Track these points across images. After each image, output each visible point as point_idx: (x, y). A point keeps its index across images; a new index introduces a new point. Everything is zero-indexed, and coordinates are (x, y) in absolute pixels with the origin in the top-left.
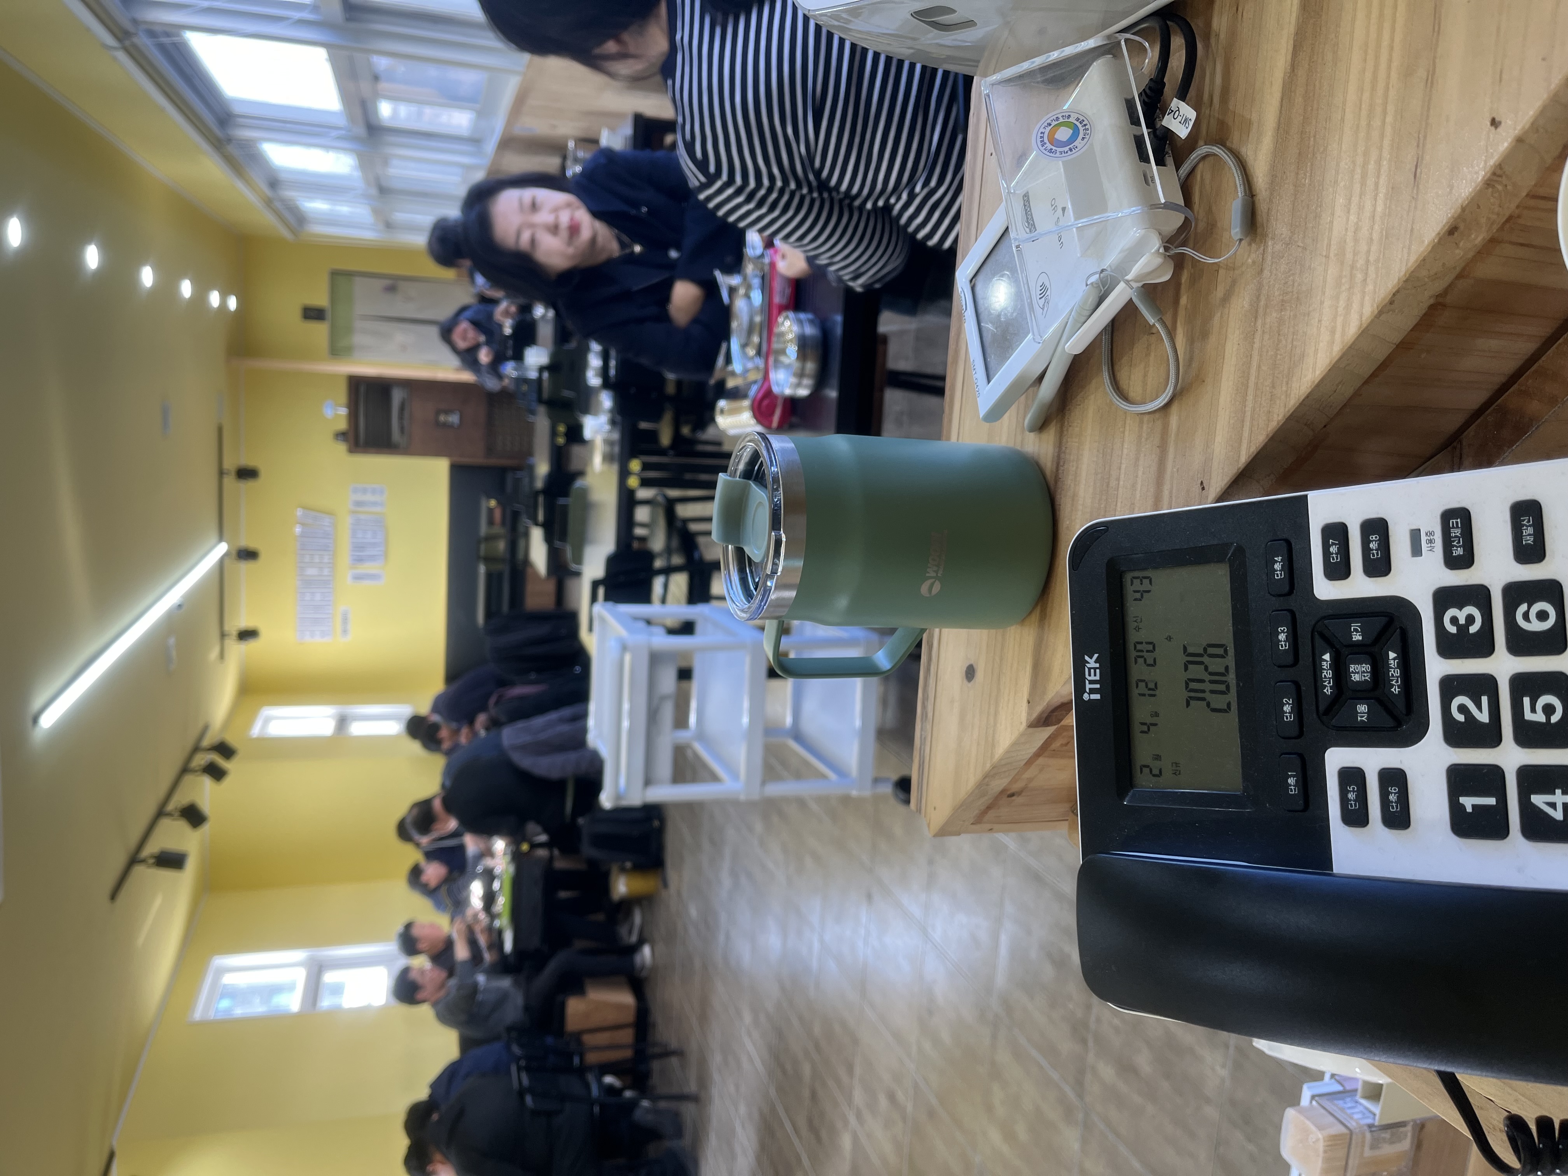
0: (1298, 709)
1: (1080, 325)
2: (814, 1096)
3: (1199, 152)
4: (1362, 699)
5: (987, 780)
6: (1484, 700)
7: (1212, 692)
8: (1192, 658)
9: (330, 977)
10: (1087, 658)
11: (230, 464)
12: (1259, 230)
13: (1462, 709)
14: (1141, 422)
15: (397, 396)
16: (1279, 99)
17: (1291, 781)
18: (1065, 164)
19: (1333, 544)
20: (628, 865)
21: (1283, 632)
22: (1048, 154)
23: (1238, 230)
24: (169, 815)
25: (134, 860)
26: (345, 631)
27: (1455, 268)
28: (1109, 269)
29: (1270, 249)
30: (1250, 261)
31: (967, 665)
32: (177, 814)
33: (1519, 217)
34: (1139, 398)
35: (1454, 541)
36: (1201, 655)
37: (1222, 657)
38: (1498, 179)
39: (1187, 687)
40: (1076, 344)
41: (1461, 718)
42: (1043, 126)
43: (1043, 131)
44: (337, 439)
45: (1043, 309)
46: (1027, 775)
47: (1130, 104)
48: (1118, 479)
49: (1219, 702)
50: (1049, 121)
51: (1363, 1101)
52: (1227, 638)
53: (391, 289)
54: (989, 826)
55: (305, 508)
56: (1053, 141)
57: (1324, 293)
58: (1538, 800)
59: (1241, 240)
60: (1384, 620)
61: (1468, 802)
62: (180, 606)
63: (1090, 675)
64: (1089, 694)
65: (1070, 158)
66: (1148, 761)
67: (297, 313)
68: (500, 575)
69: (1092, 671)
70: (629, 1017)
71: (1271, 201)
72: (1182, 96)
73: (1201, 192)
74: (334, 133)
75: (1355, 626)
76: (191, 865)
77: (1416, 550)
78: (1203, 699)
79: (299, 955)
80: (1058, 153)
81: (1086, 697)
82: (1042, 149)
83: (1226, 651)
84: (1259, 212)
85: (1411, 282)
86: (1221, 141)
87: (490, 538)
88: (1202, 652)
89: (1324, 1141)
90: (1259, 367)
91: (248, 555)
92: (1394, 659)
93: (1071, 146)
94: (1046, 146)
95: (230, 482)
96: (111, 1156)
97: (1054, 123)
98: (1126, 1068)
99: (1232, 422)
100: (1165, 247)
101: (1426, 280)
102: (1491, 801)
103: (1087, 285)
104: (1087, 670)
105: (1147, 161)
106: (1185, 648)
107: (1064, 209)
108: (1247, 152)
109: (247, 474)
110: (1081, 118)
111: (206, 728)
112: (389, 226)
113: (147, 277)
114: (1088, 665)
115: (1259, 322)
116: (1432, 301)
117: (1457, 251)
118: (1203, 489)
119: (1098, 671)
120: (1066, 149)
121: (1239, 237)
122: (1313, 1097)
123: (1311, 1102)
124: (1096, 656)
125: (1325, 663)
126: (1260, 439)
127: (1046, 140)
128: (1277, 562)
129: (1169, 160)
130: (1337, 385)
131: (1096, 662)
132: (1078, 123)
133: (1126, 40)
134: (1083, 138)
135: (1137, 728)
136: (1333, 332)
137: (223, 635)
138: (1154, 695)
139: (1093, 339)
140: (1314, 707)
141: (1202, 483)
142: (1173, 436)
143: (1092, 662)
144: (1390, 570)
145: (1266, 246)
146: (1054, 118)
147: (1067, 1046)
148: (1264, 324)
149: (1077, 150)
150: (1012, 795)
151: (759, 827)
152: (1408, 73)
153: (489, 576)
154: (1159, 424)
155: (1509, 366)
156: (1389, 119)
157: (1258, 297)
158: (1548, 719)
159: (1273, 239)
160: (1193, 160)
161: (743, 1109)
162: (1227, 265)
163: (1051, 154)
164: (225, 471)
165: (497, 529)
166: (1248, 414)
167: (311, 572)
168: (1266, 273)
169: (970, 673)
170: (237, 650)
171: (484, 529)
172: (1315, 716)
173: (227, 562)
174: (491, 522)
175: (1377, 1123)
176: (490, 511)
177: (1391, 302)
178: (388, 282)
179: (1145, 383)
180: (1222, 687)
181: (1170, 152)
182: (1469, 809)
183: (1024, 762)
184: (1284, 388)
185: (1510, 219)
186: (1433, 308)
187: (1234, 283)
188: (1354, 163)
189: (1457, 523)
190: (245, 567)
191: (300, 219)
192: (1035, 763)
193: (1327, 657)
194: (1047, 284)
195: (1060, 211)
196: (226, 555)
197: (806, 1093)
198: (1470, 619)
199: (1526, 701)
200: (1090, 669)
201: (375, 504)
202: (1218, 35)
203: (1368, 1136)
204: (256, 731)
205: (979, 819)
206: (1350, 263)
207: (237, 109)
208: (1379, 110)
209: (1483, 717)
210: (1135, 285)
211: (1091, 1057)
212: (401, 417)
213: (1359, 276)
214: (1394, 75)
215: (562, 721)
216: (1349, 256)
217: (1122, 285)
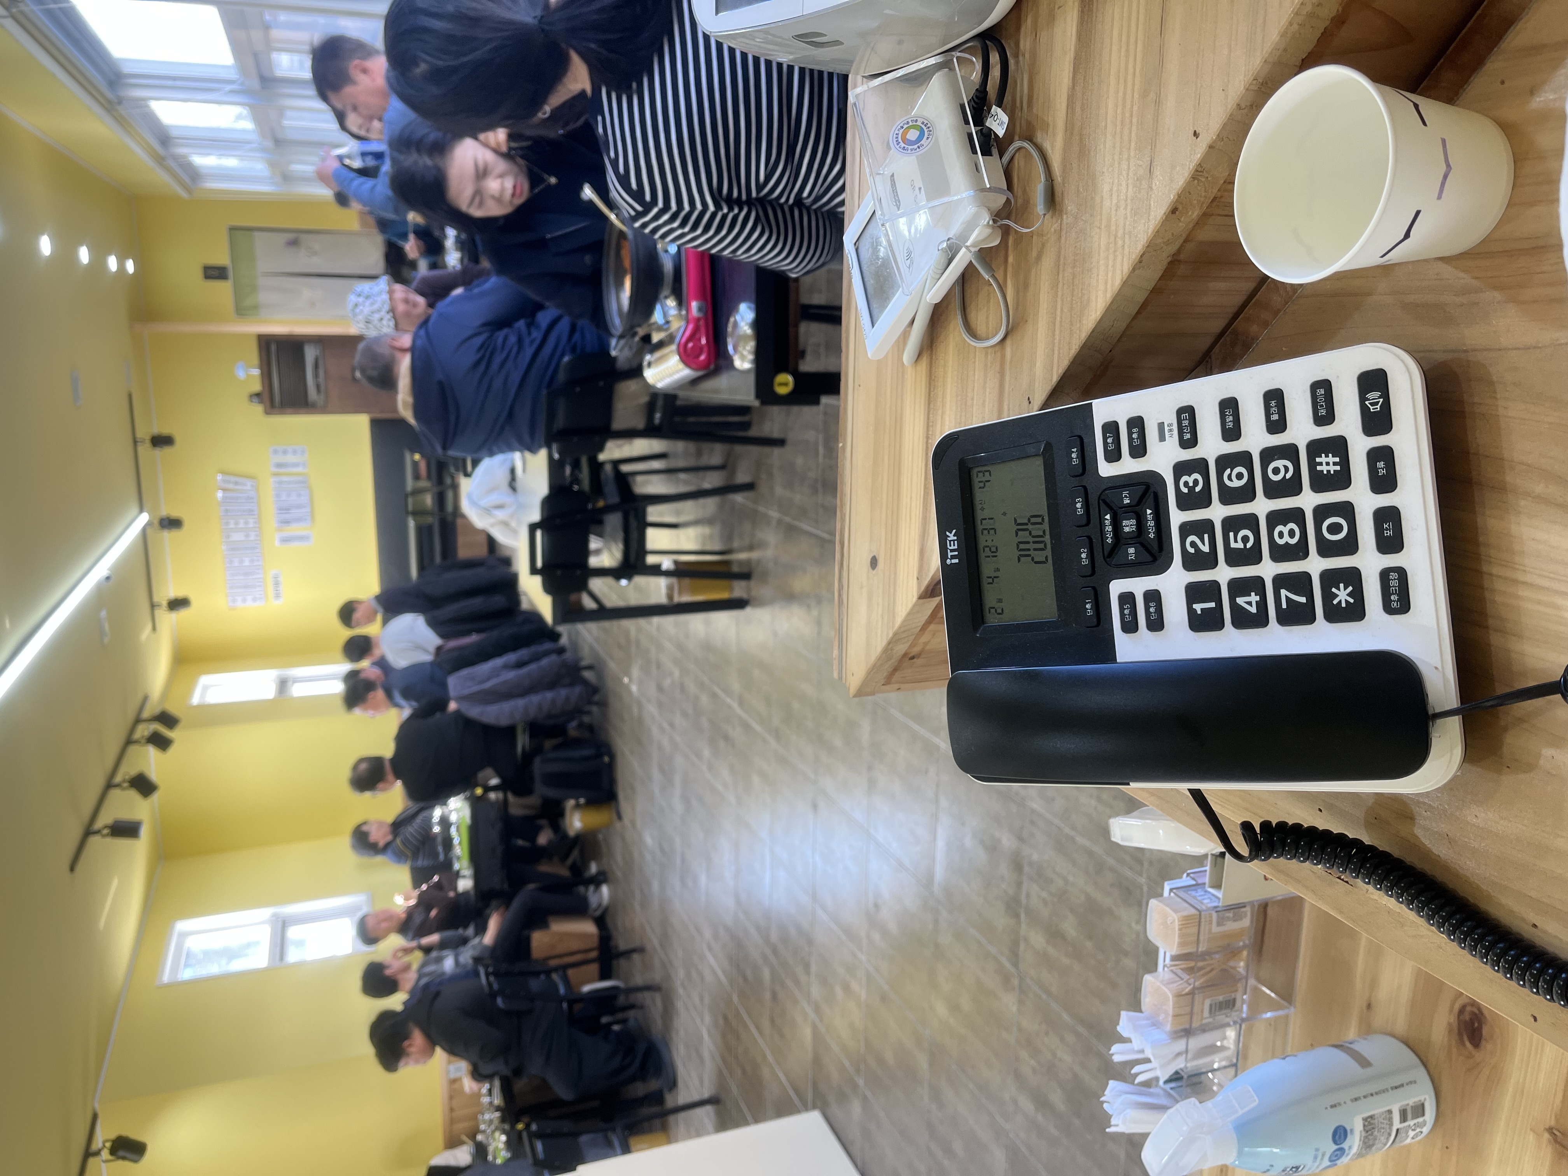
0: (1091, 556)
1: (936, 281)
2: (774, 997)
3: (1014, 146)
4: (1131, 545)
5: (891, 645)
6: (1206, 536)
7: (1035, 550)
8: (1021, 527)
9: (293, 933)
10: (948, 533)
11: (144, 432)
12: (1057, 207)
13: (1193, 544)
14: (987, 354)
15: (310, 353)
16: (1065, 108)
17: (1088, 606)
18: (917, 157)
19: (1109, 437)
20: (582, 801)
21: (1079, 502)
22: (902, 151)
23: (1042, 207)
24: (118, 786)
25: (88, 832)
26: (277, 596)
27: (1181, 235)
28: (954, 238)
29: (1065, 221)
30: (1053, 230)
31: (870, 558)
32: (126, 785)
33: (1221, 197)
34: (984, 335)
35: (1184, 429)
36: (1027, 524)
37: (1041, 524)
38: (1201, 174)
39: (1018, 548)
40: (935, 294)
41: (1192, 550)
42: (897, 129)
43: (897, 132)
44: (252, 401)
45: (909, 268)
46: (923, 639)
47: (962, 107)
48: (973, 399)
49: (1040, 556)
50: (902, 125)
51: (1210, 890)
52: (1044, 511)
53: (294, 243)
54: (897, 686)
55: (224, 473)
56: (905, 140)
57: (1099, 255)
58: (1240, 601)
59: (1045, 215)
60: (1144, 487)
61: (1198, 607)
62: (108, 578)
63: (950, 546)
64: (951, 559)
65: (920, 153)
66: (994, 603)
67: (200, 273)
68: (430, 528)
69: (952, 542)
70: (595, 942)
71: (1064, 184)
72: (999, 105)
73: (1018, 175)
74: (229, 87)
75: (1125, 493)
76: (145, 832)
77: (1162, 438)
78: (1029, 555)
79: (265, 913)
80: (909, 150)
81: (948, 562)
82: (897, 147)
83: (1043, 519)
84: (1056, 193)
85: (1151, 247)
86: (1030, 139)
87: (417, 492)
88: (1027, 522)
89: (1179, 921)
90: (1062, 309)
91: (172, 523)
92: (1150, 514)
93: (919, 144)
94: (900, 144)
95: (145, 450)
96: (95, 1117)
97: (905, 126)
98: (1055, 935)
99: (1046, 351)
100: (993, 220)
101: (1162, 245)
102: (1212, 605)
103: (939, 250)
104: (948, 542)
105: (976, 153)
106: (1015, 520)
107: (920, 189)
108: (1047, 146)
109: (161, 441)
110: (926, 122)
111: (145, 699)
112: (287, 178)
113: (45, 246)
114: (949, 539)
115: (1061, 276)
116: (1169, 259)
117: (1181, 224)
118: (1030, 403)
119: (956, 542)
120: (916, 147)
121: (1043, 212)
122: (1171, 890)
123: (1170, 894)
124: (954, 531)
125: (1106, 521)
126: (1065, 363)
127: (900, 140)
128: (1074, 452)
129: (995, 151)
130: (1114, 321)
131: (954, 536)
132: (923, 126)
133: (958, 58)
134: (928, 138)
135: (985, 581)
136: (1106, 283)
137: (153, 606)
138: (996, 556)
139: (947, 291)
140: (1101, 554)
141: (1029, 399)
142: (1008, 363)
143: (951, 536)
144: (1146, 452)
145: (1062, 219)
146: (906, 122)
147: (1001, 921)
148: (1063, 277)
149: (923, 147)
150: (912, 658)
151: (706, 753)
152: (1144, 94)
153: (420, 530)
154: (999, 354)
155: (1238, 300)
156: (1134, 128)
157: (1059, 257)
158: (1245, 546)
159: (1066, 214)
160: (1011, 152)
161: (707, 1018)
162: (1038, 233)
163: (904, 151)
164: (138, 440)
165: (424, 483)
166: (1057, 345)
167: (238, 537)
168: (1063, 239)
169: (874, 562)
170: (168, 620)
171: (410, 484)
172: (1102, 559)
173: (149, 531)
174: (417, 477)
175: (1220, 904)
176: (415, 464)
177: (1140, 262)
178: (291, 236)
179: (987, 323)
180: (1041, 546)
181: (995, 144)
182: (1199, 612)
183: (919, 628)
184: (1078, 325)
185: (1215, 198)
186: (1171, 263)
187: (1043, 245)
188: (1113, 159)
189: (1186, 416)
190: (169, 536)
191: (194, 174)
192: (928, 629)
193: (1108, 517)
194: (911, 248)
195: (917, 189)
196: (149, 524)
197: (767, 995)
198: (1196, 482)
199: (1231, 534)
200: (950, 541)
201: (296, 465)
202: (1024, 55)
203: (1215, 915)
204: (195, 700)
205: (888, 681)
206: (1114, 233)
207: (126, 69)
208: (1127, 121)
209: (1206, 549)
210: (973, 250)
211: (1024, 929)
212: (316, 375)
213: (1120, 243)
214: (1136, 96)
215: (506, 667)
216: (1113, 228)
217: (963, 250)
